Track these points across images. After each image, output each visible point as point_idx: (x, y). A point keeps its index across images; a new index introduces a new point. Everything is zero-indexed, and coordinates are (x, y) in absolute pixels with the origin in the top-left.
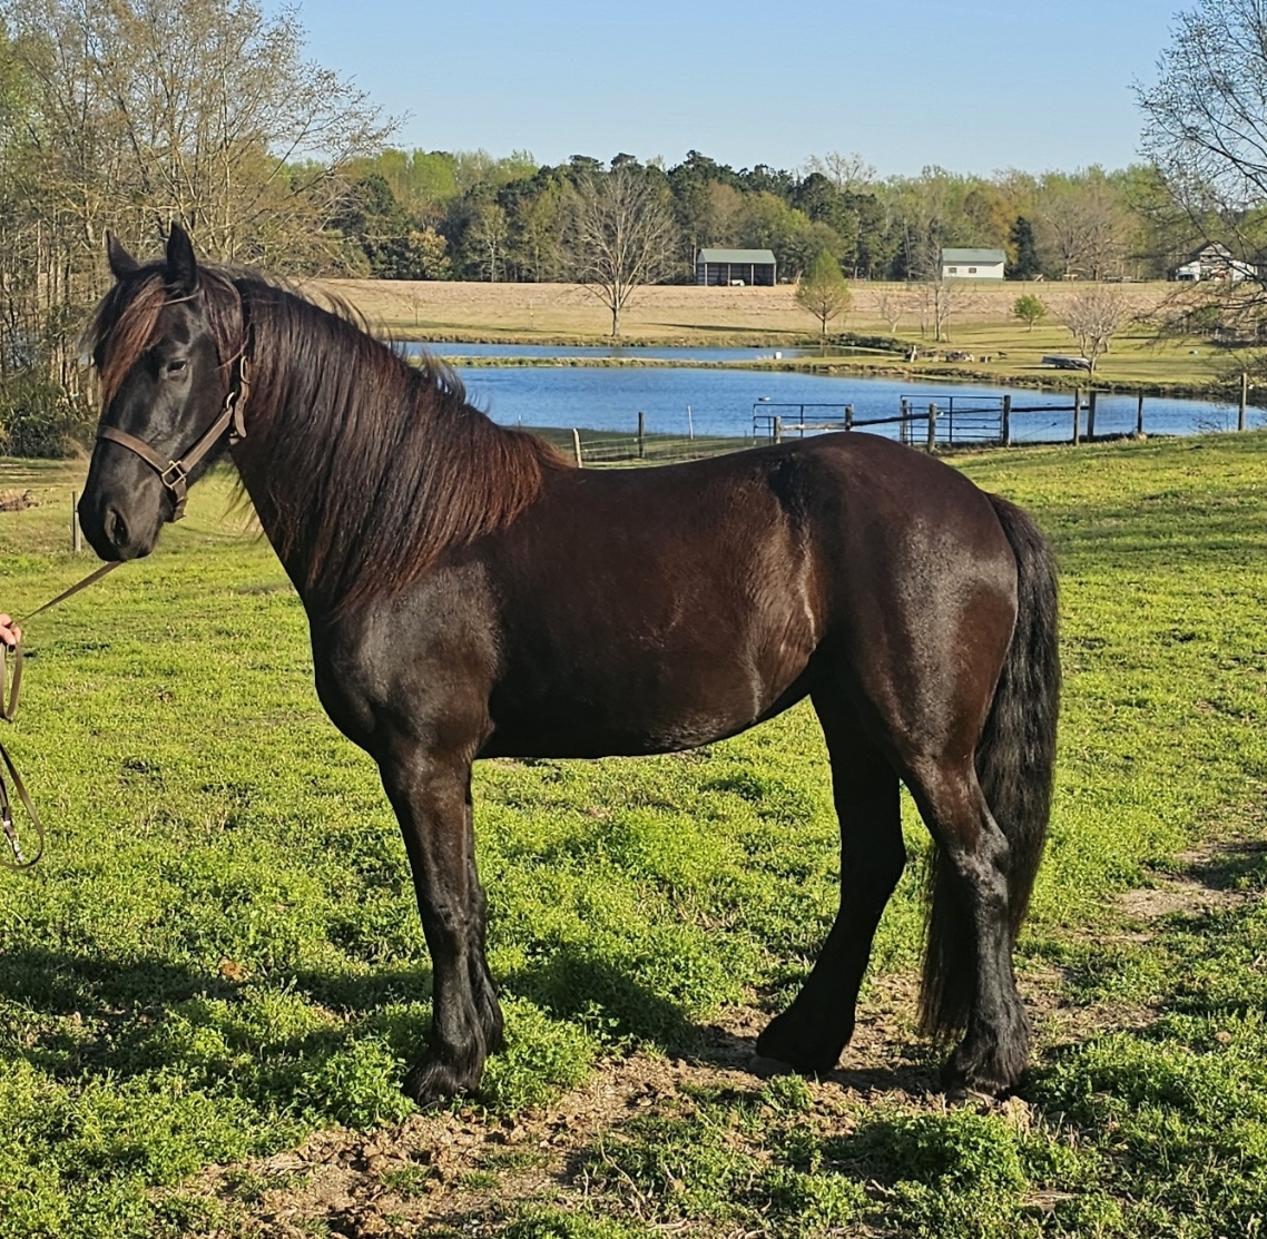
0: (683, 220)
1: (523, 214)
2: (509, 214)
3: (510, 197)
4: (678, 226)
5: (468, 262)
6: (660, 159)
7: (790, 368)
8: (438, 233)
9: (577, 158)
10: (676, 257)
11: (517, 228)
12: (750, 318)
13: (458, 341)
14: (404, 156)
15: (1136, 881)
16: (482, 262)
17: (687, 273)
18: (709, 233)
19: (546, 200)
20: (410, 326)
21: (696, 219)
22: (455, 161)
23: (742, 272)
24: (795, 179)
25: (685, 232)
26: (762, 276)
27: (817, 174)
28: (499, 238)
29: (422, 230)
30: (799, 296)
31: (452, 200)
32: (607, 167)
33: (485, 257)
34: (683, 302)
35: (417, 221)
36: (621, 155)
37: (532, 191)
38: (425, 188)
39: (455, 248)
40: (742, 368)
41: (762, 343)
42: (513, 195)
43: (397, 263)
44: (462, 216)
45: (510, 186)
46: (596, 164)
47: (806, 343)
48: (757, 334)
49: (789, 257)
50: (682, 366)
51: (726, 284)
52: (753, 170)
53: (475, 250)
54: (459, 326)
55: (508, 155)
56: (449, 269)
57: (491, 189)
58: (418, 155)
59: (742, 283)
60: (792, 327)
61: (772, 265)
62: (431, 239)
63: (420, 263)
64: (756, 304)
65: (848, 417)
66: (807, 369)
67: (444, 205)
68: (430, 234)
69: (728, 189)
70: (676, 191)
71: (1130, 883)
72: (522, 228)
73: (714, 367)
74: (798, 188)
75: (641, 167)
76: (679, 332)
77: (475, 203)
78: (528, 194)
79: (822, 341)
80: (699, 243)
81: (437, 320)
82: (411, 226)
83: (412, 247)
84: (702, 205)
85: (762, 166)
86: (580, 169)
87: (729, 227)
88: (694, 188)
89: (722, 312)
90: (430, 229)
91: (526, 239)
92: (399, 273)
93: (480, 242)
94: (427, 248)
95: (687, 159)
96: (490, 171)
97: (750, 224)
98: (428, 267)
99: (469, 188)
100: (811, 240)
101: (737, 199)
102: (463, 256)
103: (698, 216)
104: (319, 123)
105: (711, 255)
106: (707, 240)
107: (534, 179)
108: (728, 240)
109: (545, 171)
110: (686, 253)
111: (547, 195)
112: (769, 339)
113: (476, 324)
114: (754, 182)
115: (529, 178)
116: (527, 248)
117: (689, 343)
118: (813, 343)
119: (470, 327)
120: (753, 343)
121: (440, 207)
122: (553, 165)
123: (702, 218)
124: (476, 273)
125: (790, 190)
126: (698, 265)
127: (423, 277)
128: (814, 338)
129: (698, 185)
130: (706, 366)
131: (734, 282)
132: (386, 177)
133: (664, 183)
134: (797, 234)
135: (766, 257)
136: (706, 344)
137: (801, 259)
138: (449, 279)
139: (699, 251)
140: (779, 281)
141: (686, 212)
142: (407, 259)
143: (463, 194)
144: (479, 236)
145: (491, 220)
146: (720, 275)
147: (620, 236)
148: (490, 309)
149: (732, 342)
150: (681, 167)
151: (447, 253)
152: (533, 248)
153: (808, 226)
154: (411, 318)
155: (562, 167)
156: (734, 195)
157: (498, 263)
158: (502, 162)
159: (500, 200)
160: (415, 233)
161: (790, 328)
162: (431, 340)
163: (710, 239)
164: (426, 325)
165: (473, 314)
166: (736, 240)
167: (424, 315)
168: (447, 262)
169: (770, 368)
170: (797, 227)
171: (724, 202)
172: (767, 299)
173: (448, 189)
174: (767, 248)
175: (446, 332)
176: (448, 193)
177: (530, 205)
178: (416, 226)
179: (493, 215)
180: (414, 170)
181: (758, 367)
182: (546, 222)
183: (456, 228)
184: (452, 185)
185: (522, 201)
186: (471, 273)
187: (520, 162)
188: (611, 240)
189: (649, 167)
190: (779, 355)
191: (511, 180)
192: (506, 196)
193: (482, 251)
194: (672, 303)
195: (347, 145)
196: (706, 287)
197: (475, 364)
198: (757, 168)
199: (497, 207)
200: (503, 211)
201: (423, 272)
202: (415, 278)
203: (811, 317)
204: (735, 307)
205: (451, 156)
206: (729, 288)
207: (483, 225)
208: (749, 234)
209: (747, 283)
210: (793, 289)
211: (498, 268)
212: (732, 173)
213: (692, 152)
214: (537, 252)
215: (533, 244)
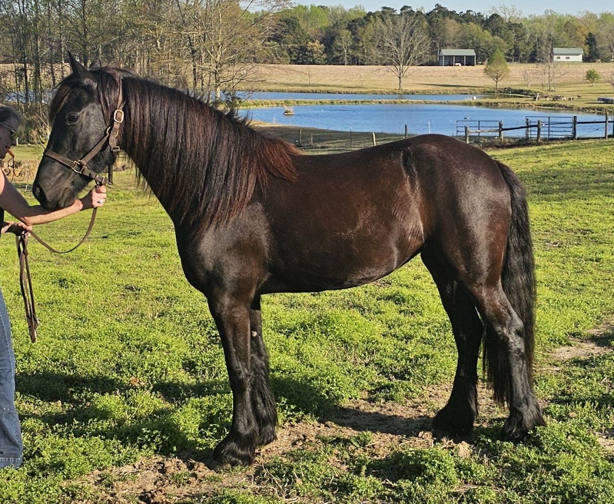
0: (432, 36)
1: (359, 34)
2: (353, 34)
3: (354, 27)
4: (431, 38)
5: (334, 56)
6: (422, 8)
7: (479, 104)
8: (321, 43)
9: (384, 8)
10: (430, 53)
11: (356, 40)
12: (463, 81)
13: (328, 92)
14: (305, 8)
16: (341, 56)
17: (435, 60)
18: (445, 42)
19: (370, 27)
20: (306, 86)
21: (438, 35)
22: (329, 10)
23: (460, 59)
24: (485, 17)
25: (434, 41)
26: (469, 61)
27: (496, 15)
28: (349, 45)
29: (313, 42)
30: (486, 70)
31: (327, 28)
32: (398, 12)
33: (342, 54)
34: (432, 74)
35: (311, 37)
36: (405, 6)
37: (364, 23)
38: (315, 23)
39: (328, 50)
41: (468, 92)
42: (355, 25)
43: (302, 57)
44: (332, 35)
45: (353, 21)
46: (393, 11)
47: (488, 92)
48: (465, 88)
49: (482, 52)
50: (430, 103)
51: (452, 65)
52: (465, 13)
53: (337, 50)
54: (329, 86)
55: (353, 7)
56: (326, 59)
57: (345, 23)
58: (312, 7)
59: (460, 64)
61: (474, 56)
62: (317, 46)
63: (313, 57)
64: (466, 74)
65: (500, 125)
66: (488, 105)
67: (324, 30)
68: (317, 44)
69: (453, 21)
70: (430, 22)
72: (359, 40)
73: (445, 103)
74: (486, 20)
75: (414, 12)
76: (430, 88)
77: (338, 29)
78: (362, 25)
79: (496, 91)
80: (440, 46)
81: (319, 83)
82: (308, 40)
83: (309, 49)
84: (442, 28)
85: (470, 11)
86: (386, 13)
87: (454, 39)
88: (438, 21)
89: (450, 78)
90: (317, 41)
91: (361, 45)
92: (303, 62)
93: (340, 47)
94: (316, 50)
95: (435, 8)
96: (344, 14)
97: (464, 38)
98: (316, 59)
99: (335, 22)
100: (492, 45)
101: (458, 26)
102: (332, 53)
103: (440, 34)
105: (446, 52)
106: (444, 45)
107: (365, 18)
108: (454, 45)
109: (370, 14)
110: (434, 50)
111: (370, 25)
112: (472, 90)
113: (337, 84)
114: (466, 18)
115: (362, 17)
116: (361, 49)
117: (434, 93)
118: (492, 92)
119: (334, 86)
120: (464, 92)
121: (322, 32)
122: (373, 12)
123: (442, 35)
124: (338, 61)
125: (483, 21)
126: (440, 57)
127: (314, 63)
128: (492, 90)
129: (440, 20)
130: (441, 103)
131: (457, 64)
132: (298, 18)
133: (424, 19)
134: (486, 42)
135: (471, 52)
136: (442, 93)
137: (487, 53)
138: (326, 64)
139: (440, 50)
140: (477, 64)
141: (434, 32)
142: (306, 55)
143: (332, 25)
144: (339, 44)
145: (345, 37)
146: (449, 61)
147: (403, 43)
148: (344, 78)
149: (454, 92)
150: (432, 11)
151: (325, 52)
152: (364, 50)
153: (491, 38)
154: (307, 82)
155: (377, 12)
156: (457, 24)
157: (348, 56)
158: (350, 10)
159: (349, 28)
160: (310, 43)
161: (481, 85)
162: (316, 92)
164: (314, 85)
165: (336, 80)
166: (457, 45)
167: (313, 81)
168: (325, 56)
169: (470, 104)
170: (486, 39)
171: (452, 28)
172: (471, 72)
173: (326, 23)
174: (472, 49)
175: (323, 88)
176: (325, 24)
177: (363, 30)
178: (311, 40)
179: (345, 34)
180: (309, 15)
181: (465, 104)
182: (370, 37)
183: (329, 40)
184: (327, 21)
185: (359, 28)
186: (336, 61)
187: (358, 10)
188: (398, 46)
189: (418, 12)
190: (475, 98)
191: (354, 19)
192: (352, 26)
193: (341, 51)
194: (427, 74)
195: (274, 3)
196: (444, 68)
197: (335, 103)
198: (467, 11)
199: (348, 31)
200: (350, 32)
201: (314, 61)
202: (310, 63)
203: (491, 80)
204: (456, 76)
205: (326, 8)
206: (454, 67)
207: (341, 39)
208: (463, 42)
209: (462, 65)
210: (483, 67)
211: (348, 58)
212: (457, 14)
213: (437, 5)
214: (366, 51)
215: (364, 47)
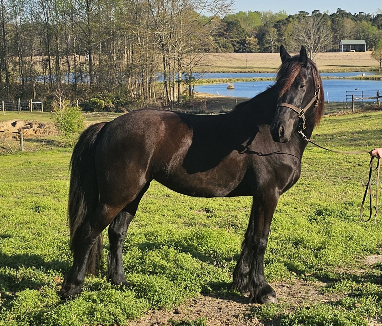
0: (334, 30)
1: (283, 31)
2: (278, 31)
3: (279, 26)
4: (333, 33)
5: (265, 47)
6: (328, 11)
7: (367, 79)
8: (255, 38)
9: (301, 12)
10: (333, 43)
11: (280, 35)
12: (356, 62)
13: (260, 72)
14: (244, 13)
15: (373, 251)
16: (269, 47)
17: (336, 48)
18: (344, 35)
19: (290, 26)
20: (245, 68)
21: (339, 30)
22: (261, 14)
23: (354, 47)
24: (372, 16)
25: (336, 34)
26: (361, 48)
27: (380, 14)
28: (275, 39)
29: (250, 37)
30: (372, 55)
31: (260, 27)
32: (310, 15)
33: (270, 45)
34: (334, 58)
35: (249, 34)
36: (315, 10)
37: (286, 23)
38: (251, 23)
39: (261, 42)
40: (351, 79)
41: (359, 70)
42: (279, 24)
43: (242, 48)
44: (263, 32)
45: (278, 22)
46: (307, 14)
47: (374, 70)
48: (358, 68)
49: (370, 42)
50: (331, 79)
51: (349, 52)
52: (358, 14)
53: (267, 43)
54: (260, 68)
55: (278, 12)
56: (259, 49)
57: (272, 23)
58: (249, 12)
59: (354, 51)
60: (370, 65)
61: (365, 45)
62: (253, 40)
63: (250, 48)
64: (358, 58)
65: (378, 95)
66: (373, 79)
67: (257, 29)
68: (252, 38)
69: (350, 20)
70: (333, 21)
71: (371, 253)
72: (282, 35)
73: (342, 79)
74: (373, 19)
75: (321, 14)
76: (332, 68)
77: (267, 28)
78: (284, 24)
79: (380, 69)
80: (340, 38)
81: (253, 66)
82: (246, 36)
83: (247, 42)
84: (341, 25)
85: (361, 12)
86: (303, 14)
87: (350, 33)
88: (338, 20)
89: (347, 61)
90: (253, 36)
91: (283, 39)
92: (243, 51)
93: (269, 40)
94: (252, 43)
95: (337, 11)
96: (272, 17)
97: (357, 31)
98: (252, 49)
99: (265, 23)
100: (378, 36)
101: (353, 24)
102: (263, 45)
103: (340, 29)
104: (209, 3)
105: (344, 42)
106: (343, 37)
107: (287, 19)
108: (350, 37)
109: (290, 16)
110: (336, 41)
111: (290, 24)
112: (362, 69)
113: (266, 67)
114: (359, 18)
115: (284, 19)
116: (284, 41)
117: (335, 71)
118: (377, 70)
119: (264, 68)
120: (356, 71)
121: (256, 30)
122: (292, 15)
123: (341, 30)
124: (267, 50)
125: (371, 20)
126: (340, 45)
127: (250, 52)
128: (377, 69)
129: (340, 19)
130: (339, 79)
131: (352, 51)
132: (239, 20)
133: (329, 19)
134: (373, 34)
135: (363, 42)
136: (341, 71)
137: (374, 43)
138: (259, 53)
139: (340, 41)
140: (367, 50)
141: (336, 28)
142: (245, 46)
143: (263, 25)
144: (268, 38)
145: (272, 33)
146: (347, 48)
147: (312, 37)
148: (271, 62)
149: (349, 71)
150: (335, 13)
151: (258, 44)
152: (286, 42)
153: (377, 31)
154: (245, 66)
155: (295, 15)
156: (352, 22)
157: (275, 47)
158: (276, 14)
159: (275, 26)
160: (248, 38)
161: (369, 65)
162: (251, 72)
163: (344, 37)
164: (249, 68)
165: (265, 64)
166: (352, 37)
167: (249, 64)
168: (258, 47)
169: (360, 79)
170: (374, 32)
171: (349, 25)
172: (362, 56)
173: (259, 23)
174: (363, 39)
175: (256, 70)
176: (259, 25)
177: (285, 28)
178: (248, 36)
179: (273, 31)
180: (247, 18)
181: (357, 79)
182: (290, 33)
183: (261, 36)
184: (260, 22)
185: (282, 27)
186: (266, 50)
187: (282, 14)
188: (309, 38)
189: (324, 14)
190: (364, 74)
191: (279, 20)
192: (277, 25)
193: (269, 43)
194: (330, 58)
195: (217, 10)
196: (343, 53)
197: (264, 80)
198: (359, 13)
199: (274, 29)
200: (276, 30)
201: (250, 50)
202: (248, 52)
203: (376, 61)
204: (351, 59)
205: (260, 13)
206: (350, 52)
207: (270, 35)
208: (357, 35)
209: (356, 51)
210: (371, 52)
211: (274, 48)
212: (351, 15)
213: (339, 8)
214: (287, 43)
215: (286, 40)
